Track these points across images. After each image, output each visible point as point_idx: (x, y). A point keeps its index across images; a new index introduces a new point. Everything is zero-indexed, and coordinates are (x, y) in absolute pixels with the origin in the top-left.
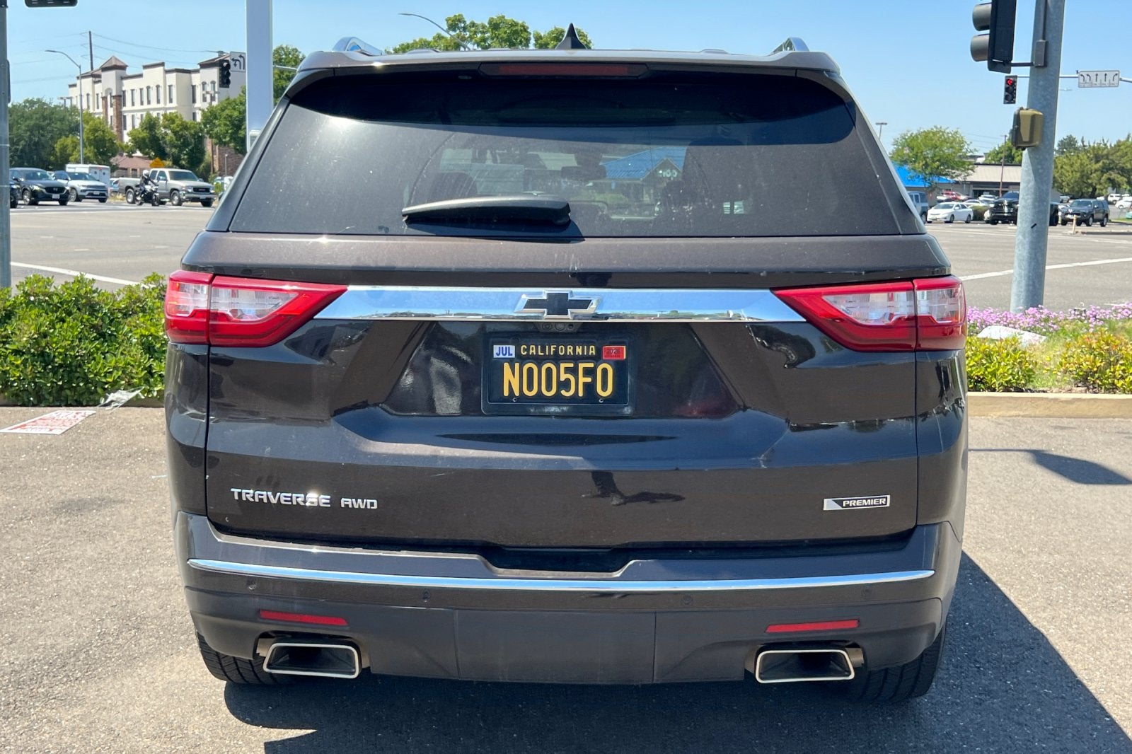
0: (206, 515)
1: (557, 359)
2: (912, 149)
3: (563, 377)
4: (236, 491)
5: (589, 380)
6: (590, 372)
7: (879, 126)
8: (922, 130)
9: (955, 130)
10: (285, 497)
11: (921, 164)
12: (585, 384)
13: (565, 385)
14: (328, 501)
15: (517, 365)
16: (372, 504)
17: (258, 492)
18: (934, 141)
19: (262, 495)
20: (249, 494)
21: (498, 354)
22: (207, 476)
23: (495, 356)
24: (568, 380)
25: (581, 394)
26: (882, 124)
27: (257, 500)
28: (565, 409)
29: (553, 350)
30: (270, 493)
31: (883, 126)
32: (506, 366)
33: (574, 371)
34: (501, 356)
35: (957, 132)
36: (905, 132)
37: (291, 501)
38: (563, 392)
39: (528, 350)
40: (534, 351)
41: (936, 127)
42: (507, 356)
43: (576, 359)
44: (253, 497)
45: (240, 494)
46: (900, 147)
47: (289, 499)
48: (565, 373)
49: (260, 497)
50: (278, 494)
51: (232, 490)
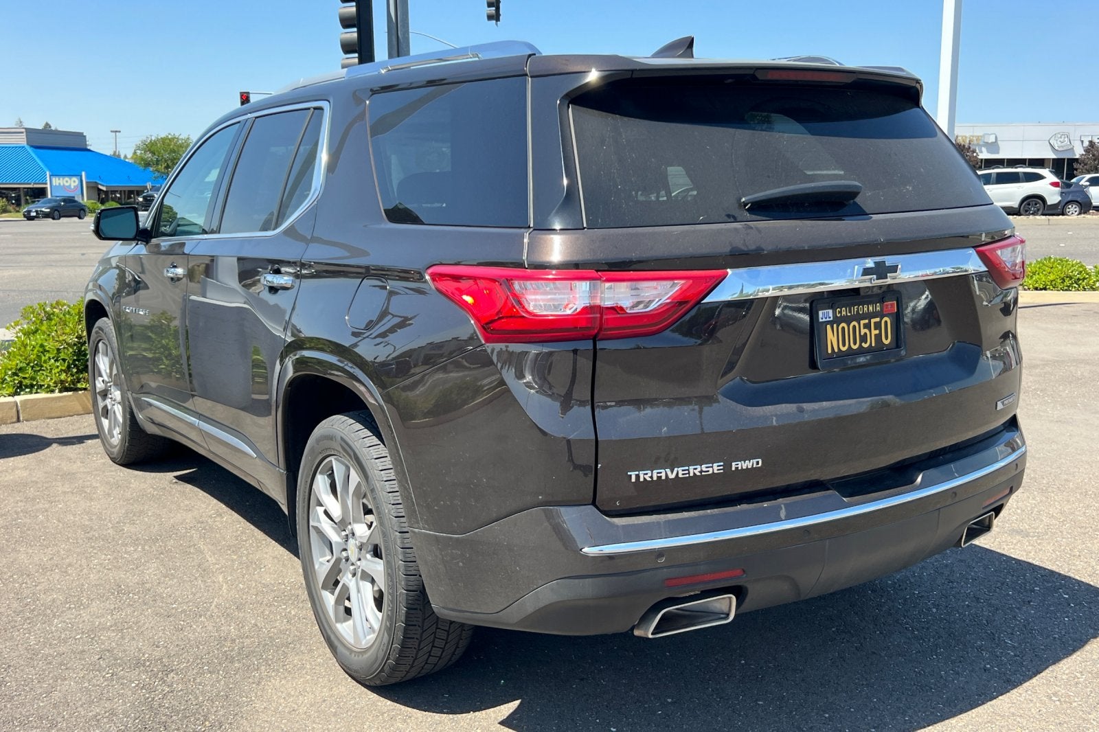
0: (594, 503)
1: (858, 318)
2: (153, 153)
3: (863, 331)
4: (633, 474)
5: (877, 332)
6: (878, 326)
7: (114, 134)
8: (159, 138)
9: (186, 137)
10: (683, 470)
11: (163, 166)
12: (875, 335)
13: (864, 339)
14: (722, 467)
15: (835, 325)
16: (758, 463)
17: (655, 472)
18: (171, 147)
19: (661, 473)
20: (645, 475)
21: (822, 319)
22: (599, 465)
23: (821, 320)
24: (866, 334)
25: (873, 345)
26: (116, 131)
27: (655, 478)
28: (868, 357)
29: (856, 310)
30: (668, 470)
31: (117, 133)
32: (829, 327)
33: (868, 326)
34: (824, 320)
35: (188, 138)
36: (145, 138)
37: (689, 473)
38: (863, 344)
39: (840, 312)
40: (845, 313)
41: (169, 134)
42: (828, 319)
43: (870, 316)
44: (651, 477)
45: (638, 476)
46: (143, 152)
47: (687, 472)
48: (864, 328)
49: (659, 475)
50: (676, 469)
51: (629, 473)
